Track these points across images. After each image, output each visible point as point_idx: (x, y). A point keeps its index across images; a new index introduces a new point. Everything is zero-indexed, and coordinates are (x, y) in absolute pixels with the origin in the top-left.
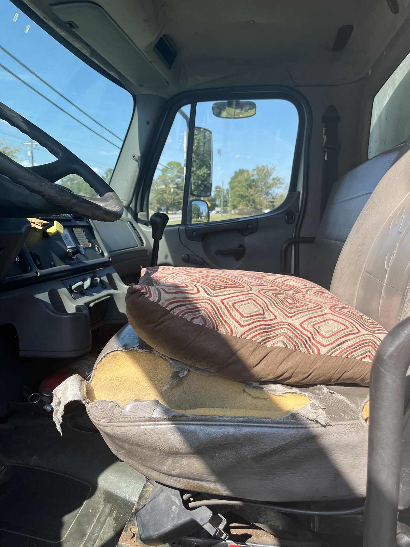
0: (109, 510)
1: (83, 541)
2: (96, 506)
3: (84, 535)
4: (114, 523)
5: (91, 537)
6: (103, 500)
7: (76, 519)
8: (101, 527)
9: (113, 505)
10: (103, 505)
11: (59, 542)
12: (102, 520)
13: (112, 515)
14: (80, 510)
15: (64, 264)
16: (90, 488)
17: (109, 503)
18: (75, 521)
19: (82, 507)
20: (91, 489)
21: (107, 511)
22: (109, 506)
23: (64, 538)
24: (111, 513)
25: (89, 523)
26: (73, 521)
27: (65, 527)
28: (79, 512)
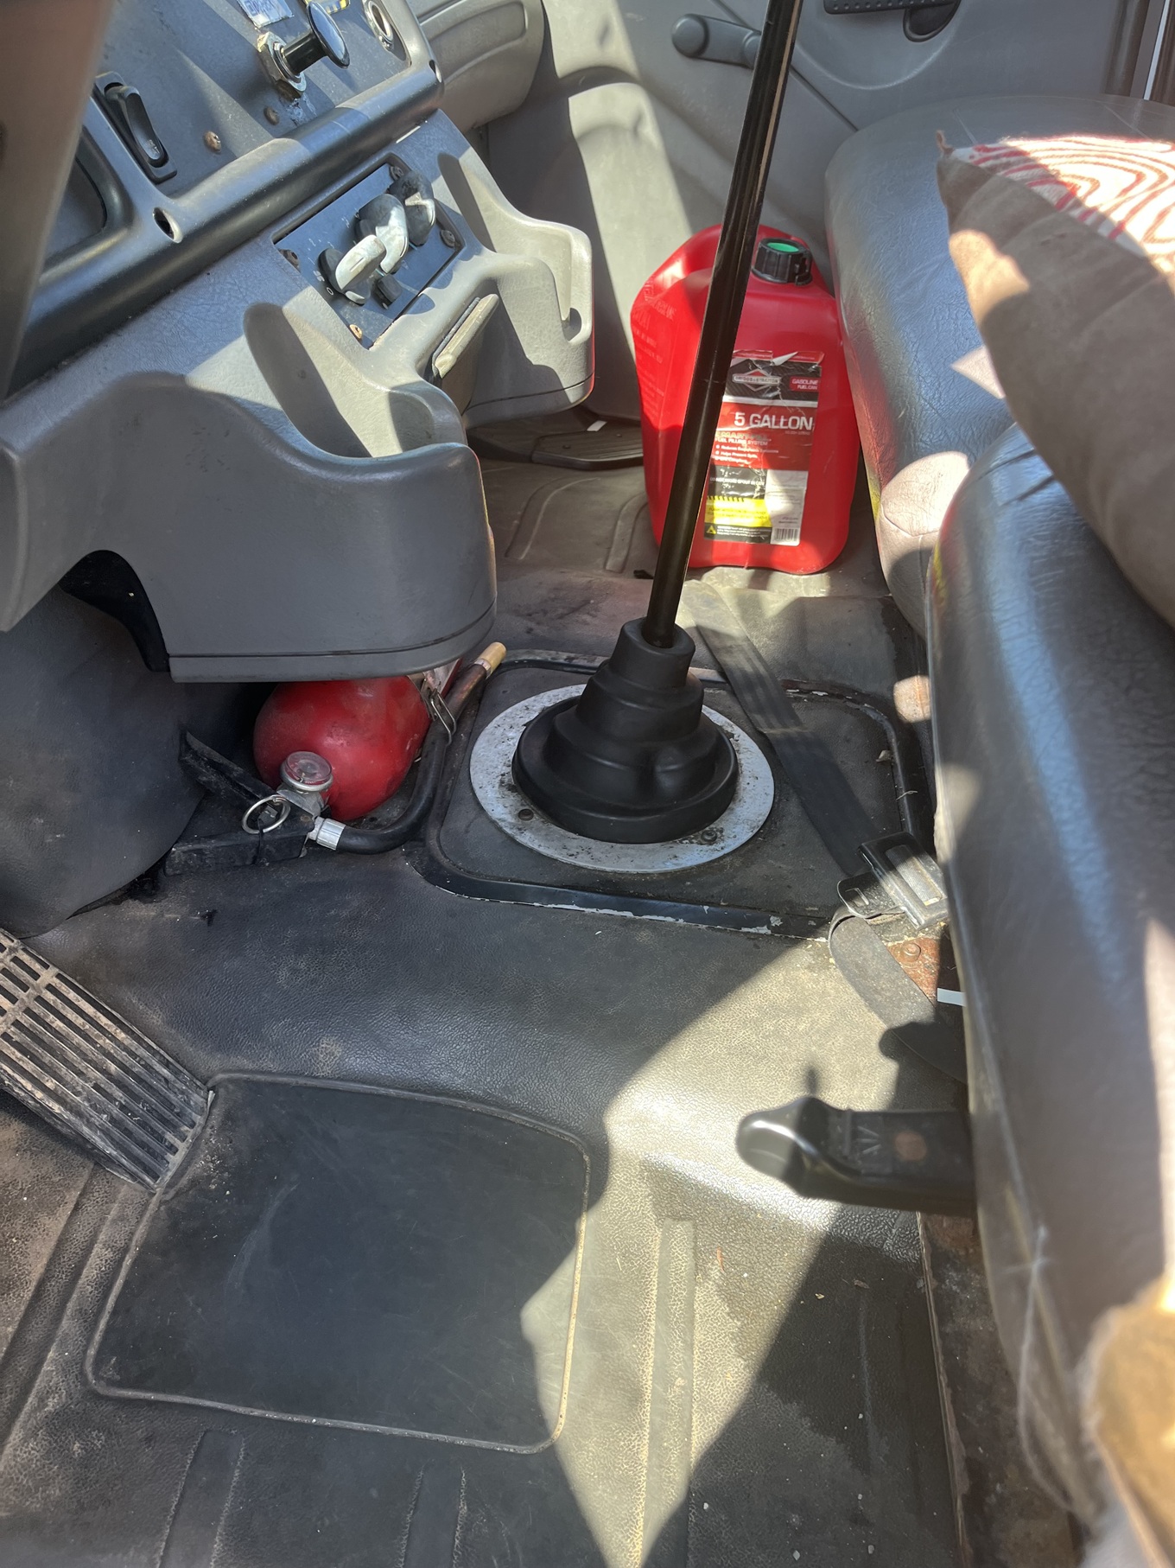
0: (691, 1253)
1: (641, 1426)
2: (632, 1238)
3: (635, 1397)
4: (728, 1314)
5: (666, 1402)
6: (649, 1206)
7: (574, 1311)
8: (684, 1342)
9: (695, 1226)
10: (659, 1233)
11: (545, 1444)
12: (677, 1307)
13: (706, 1276)
14: (579, 1265)
15: (266, 133)
16: (582, 1155)
17: (678, 1218)
18: (573, 1321)
19: (581, 1251)
20: (586, 1158)
21: (683, 1259)
22: (682, 1230)
23: (562, 1421)
24: (699, 1268)
25: (634, 1326)
26: (568, 1328)
27: (546, 1360)
28: (578, 1277)
